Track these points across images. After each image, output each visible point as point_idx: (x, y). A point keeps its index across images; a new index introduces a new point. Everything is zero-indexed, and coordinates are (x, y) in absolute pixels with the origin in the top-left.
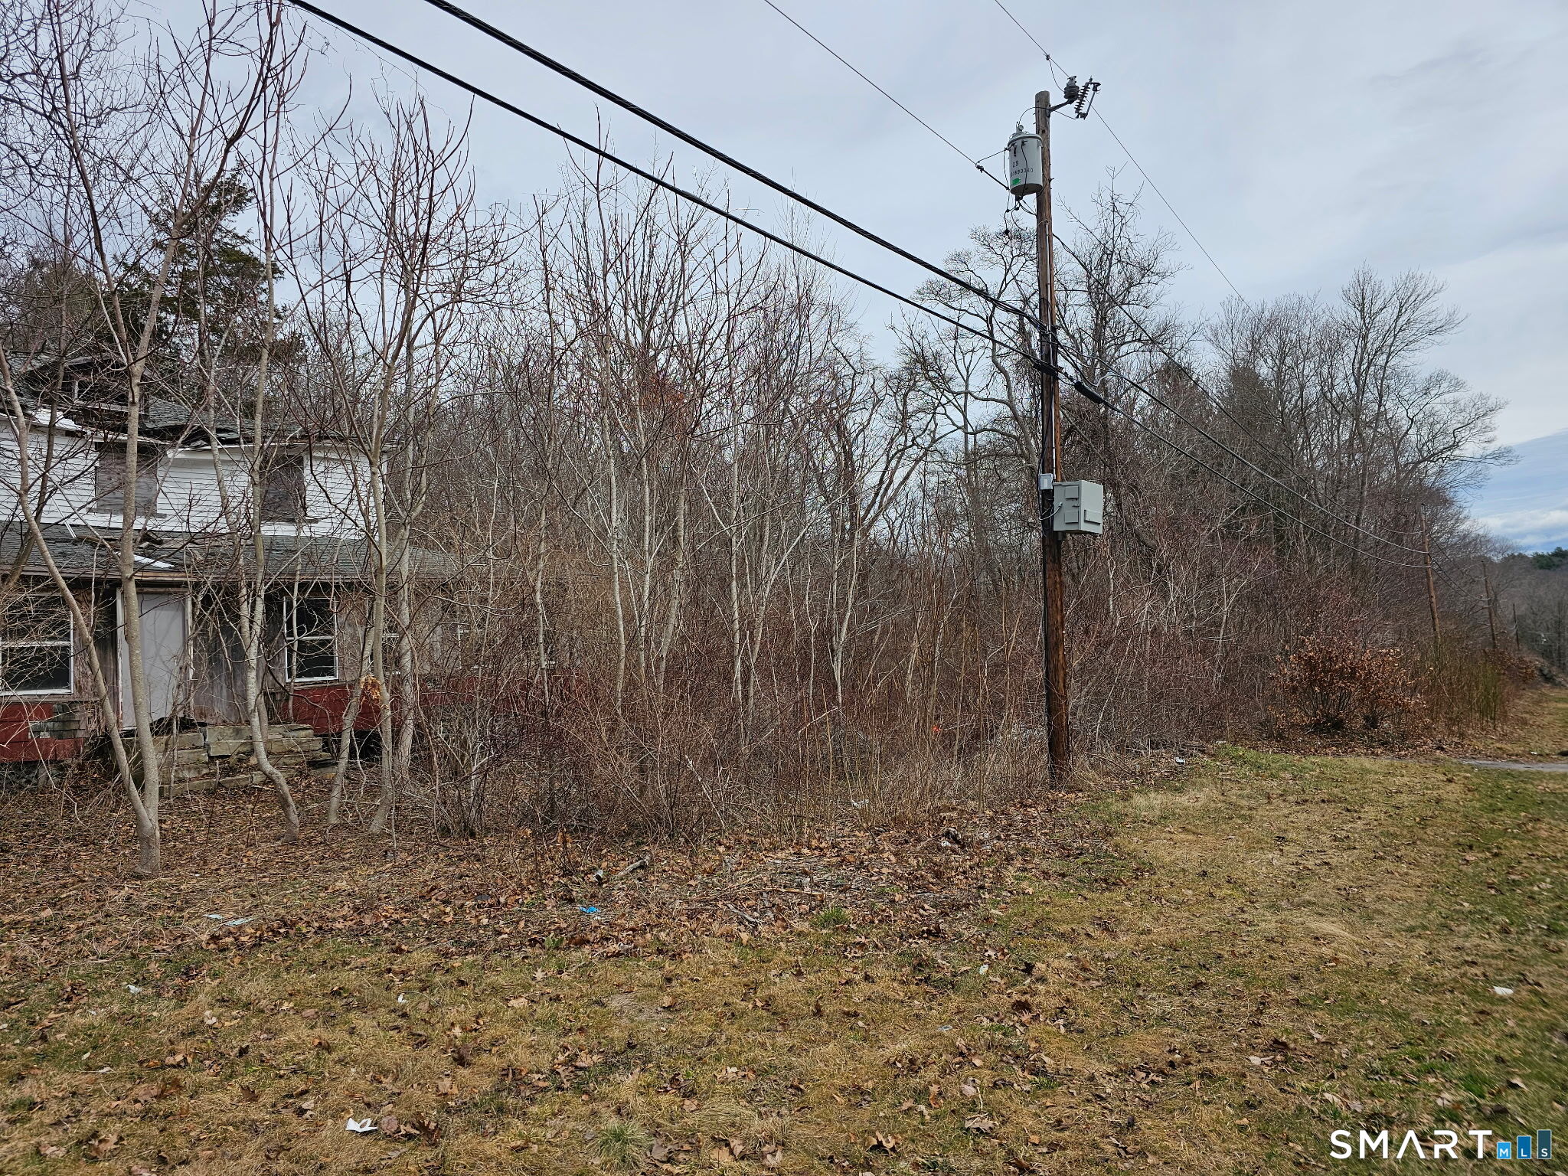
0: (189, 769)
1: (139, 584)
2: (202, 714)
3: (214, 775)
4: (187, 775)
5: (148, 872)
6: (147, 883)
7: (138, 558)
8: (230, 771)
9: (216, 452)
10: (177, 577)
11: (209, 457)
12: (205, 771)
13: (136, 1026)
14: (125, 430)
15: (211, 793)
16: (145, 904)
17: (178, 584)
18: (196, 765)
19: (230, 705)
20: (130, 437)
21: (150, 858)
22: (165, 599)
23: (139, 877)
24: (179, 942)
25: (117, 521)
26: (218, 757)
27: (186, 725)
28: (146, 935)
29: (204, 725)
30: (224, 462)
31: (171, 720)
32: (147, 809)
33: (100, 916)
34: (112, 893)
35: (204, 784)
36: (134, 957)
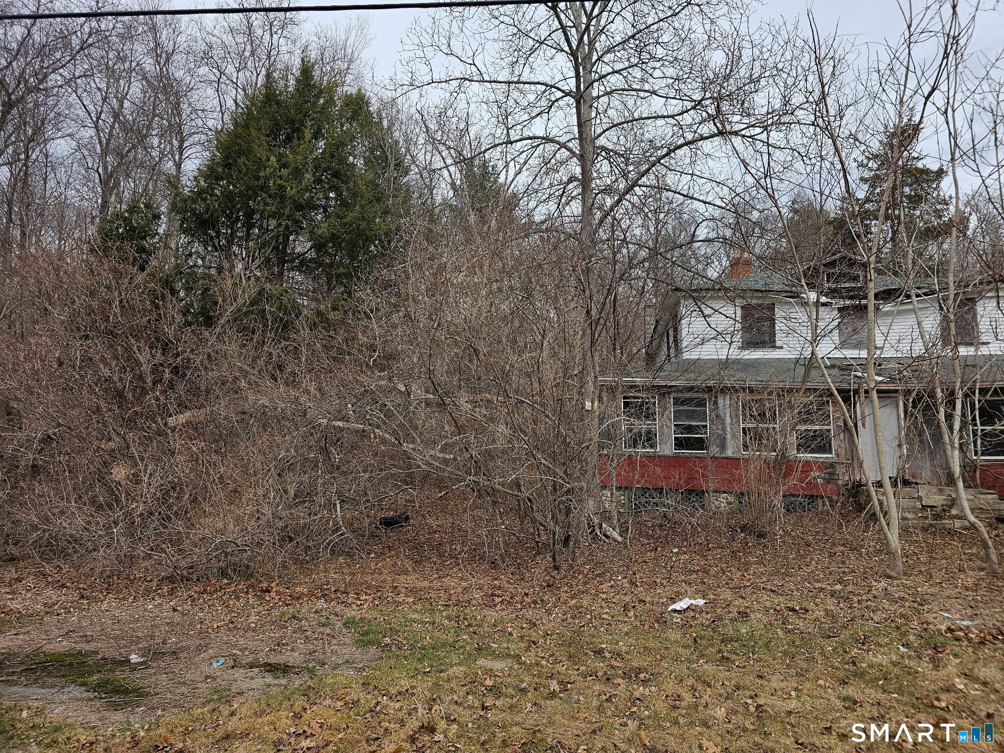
0: (909, 512)
1: (879, 392)
2: (913, 476)
3: (926, 518)
4: (910, 516)
5: (895, 575)
6: (895, 582)
7: (876, 378)
8: (937, 517)
9: (915, 303)
10: (891, 387)
11: (910, 307)
12: (920, 515)
13: (909, 673)
14: (865, 297)
15: (925, 530)
16: (897, 595)
17: (896, 391)
18: (914, 510)
19: (932, 471)
20: (870, 301)
21: (895, 566)
22: (889, 401)
23: (889, 577)
24: (925, 626)
25: (864, 354)
26: (928, 506)
27: (906, 483)
28: (902, 616)
29: (917, 484)
30: (920, 309)
31: (896, 478)
32: (892, 534)
33: (870, 596)
34: (874, 583)
35: (921, 523)
36: (898, 628)
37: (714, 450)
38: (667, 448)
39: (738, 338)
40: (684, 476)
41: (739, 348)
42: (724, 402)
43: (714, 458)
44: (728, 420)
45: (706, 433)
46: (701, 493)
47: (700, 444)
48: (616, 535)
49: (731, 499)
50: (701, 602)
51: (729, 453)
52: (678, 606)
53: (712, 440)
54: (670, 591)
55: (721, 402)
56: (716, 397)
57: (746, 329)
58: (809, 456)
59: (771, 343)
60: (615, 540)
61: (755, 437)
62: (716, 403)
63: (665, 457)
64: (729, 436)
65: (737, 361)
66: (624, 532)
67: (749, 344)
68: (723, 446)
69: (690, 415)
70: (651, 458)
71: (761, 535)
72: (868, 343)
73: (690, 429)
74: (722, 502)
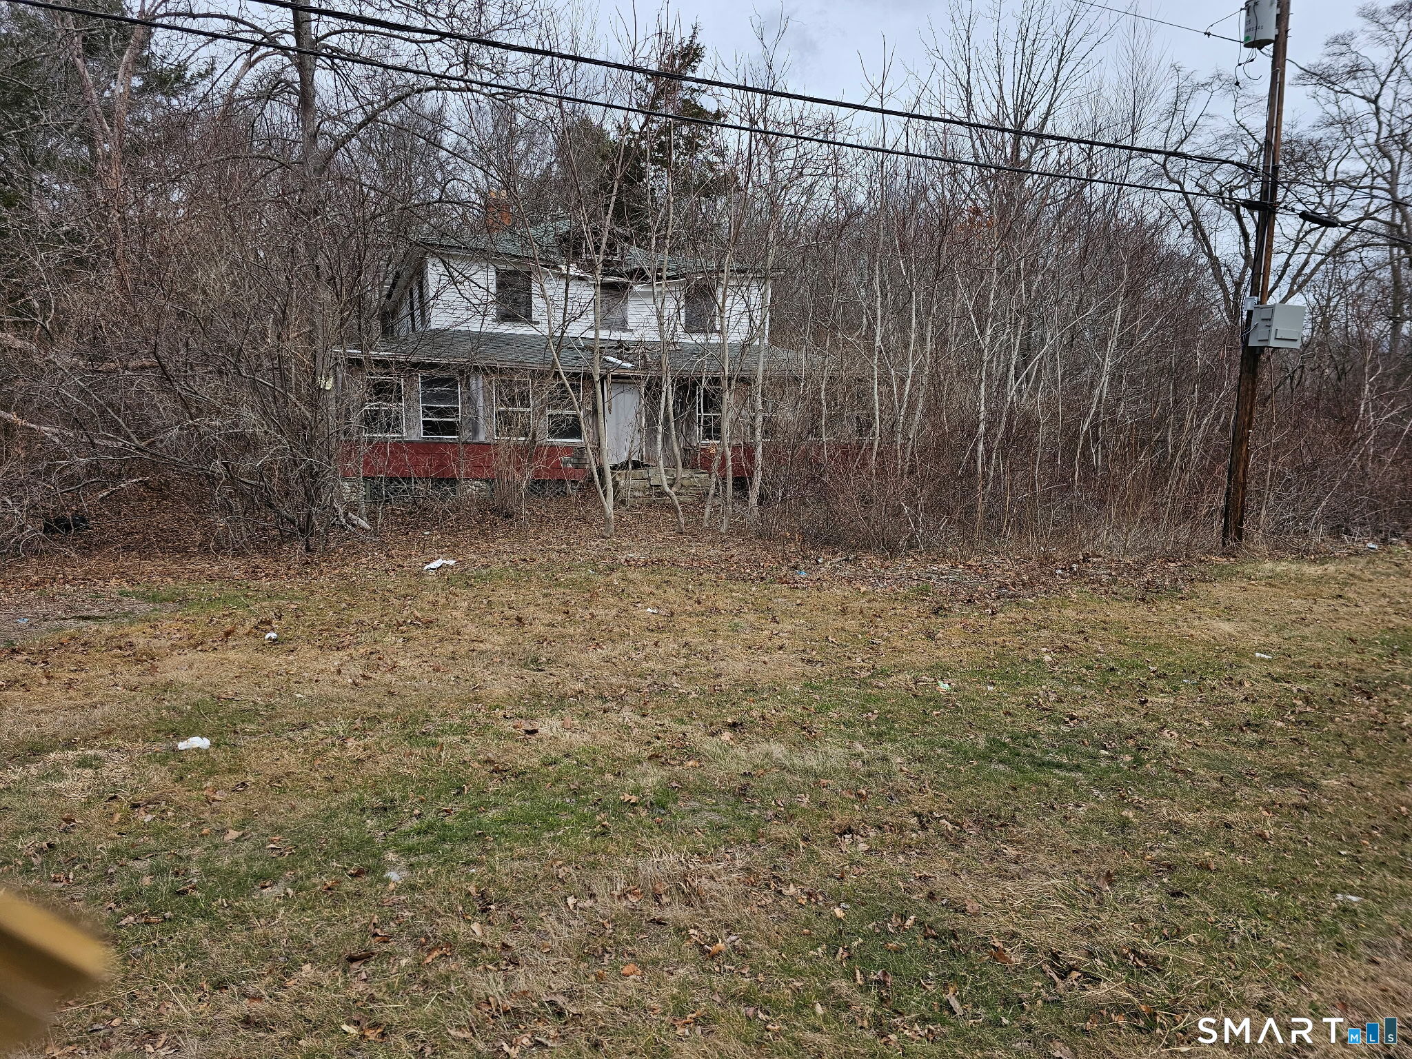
0: (639, 491)
2: (648, 459)
3: (651, 495)
4: (639, 494)
5: (608, 536)
7: (615, 360)
8: (661, 494)
12: (647, 493)
17: (636, 378)
18: (643, 489)
21: (609, 529)
22: (630, 387)
23: (604, 538)
25: (616, 336)
26: (655, 486)
27: (639, 465)
29: (648, 466)
31: (628, 462)
32: (607, 503)
35: (646, 500)
37: (466, 435)
38: (416, 433)
39: (493, 310)
40: (435, 463)
41: (493, 320)
42: (477, 383)
43: (466, 444)
44: (481, 402)
45: (457, 417)
46: (453, 481)
47: (451, 428)
48: (364, 524)
49: (484, 486)
50: (452, 562)
51: (482, 438)
52: (432, 565)
53: (464, 423)
54: (424, 558)
55: (473, 382)
56: (468, 377)
57: (500, 300)
58: (559, 441)
59: (528, 319)
60: (363, 529)
61: (506, 420)
62: (468, 384)
63: (411, 442)
64: (481, 421)
65: (492, 337)
66: (372, 520)
67: (504, 317)
68: (475, 431)
69: (440, 397)
70: (397, 445)
71: (507, 516)
72: (623, 326)
73: (440, 413)
74: (474, 488)
